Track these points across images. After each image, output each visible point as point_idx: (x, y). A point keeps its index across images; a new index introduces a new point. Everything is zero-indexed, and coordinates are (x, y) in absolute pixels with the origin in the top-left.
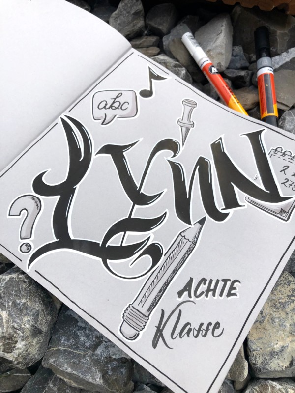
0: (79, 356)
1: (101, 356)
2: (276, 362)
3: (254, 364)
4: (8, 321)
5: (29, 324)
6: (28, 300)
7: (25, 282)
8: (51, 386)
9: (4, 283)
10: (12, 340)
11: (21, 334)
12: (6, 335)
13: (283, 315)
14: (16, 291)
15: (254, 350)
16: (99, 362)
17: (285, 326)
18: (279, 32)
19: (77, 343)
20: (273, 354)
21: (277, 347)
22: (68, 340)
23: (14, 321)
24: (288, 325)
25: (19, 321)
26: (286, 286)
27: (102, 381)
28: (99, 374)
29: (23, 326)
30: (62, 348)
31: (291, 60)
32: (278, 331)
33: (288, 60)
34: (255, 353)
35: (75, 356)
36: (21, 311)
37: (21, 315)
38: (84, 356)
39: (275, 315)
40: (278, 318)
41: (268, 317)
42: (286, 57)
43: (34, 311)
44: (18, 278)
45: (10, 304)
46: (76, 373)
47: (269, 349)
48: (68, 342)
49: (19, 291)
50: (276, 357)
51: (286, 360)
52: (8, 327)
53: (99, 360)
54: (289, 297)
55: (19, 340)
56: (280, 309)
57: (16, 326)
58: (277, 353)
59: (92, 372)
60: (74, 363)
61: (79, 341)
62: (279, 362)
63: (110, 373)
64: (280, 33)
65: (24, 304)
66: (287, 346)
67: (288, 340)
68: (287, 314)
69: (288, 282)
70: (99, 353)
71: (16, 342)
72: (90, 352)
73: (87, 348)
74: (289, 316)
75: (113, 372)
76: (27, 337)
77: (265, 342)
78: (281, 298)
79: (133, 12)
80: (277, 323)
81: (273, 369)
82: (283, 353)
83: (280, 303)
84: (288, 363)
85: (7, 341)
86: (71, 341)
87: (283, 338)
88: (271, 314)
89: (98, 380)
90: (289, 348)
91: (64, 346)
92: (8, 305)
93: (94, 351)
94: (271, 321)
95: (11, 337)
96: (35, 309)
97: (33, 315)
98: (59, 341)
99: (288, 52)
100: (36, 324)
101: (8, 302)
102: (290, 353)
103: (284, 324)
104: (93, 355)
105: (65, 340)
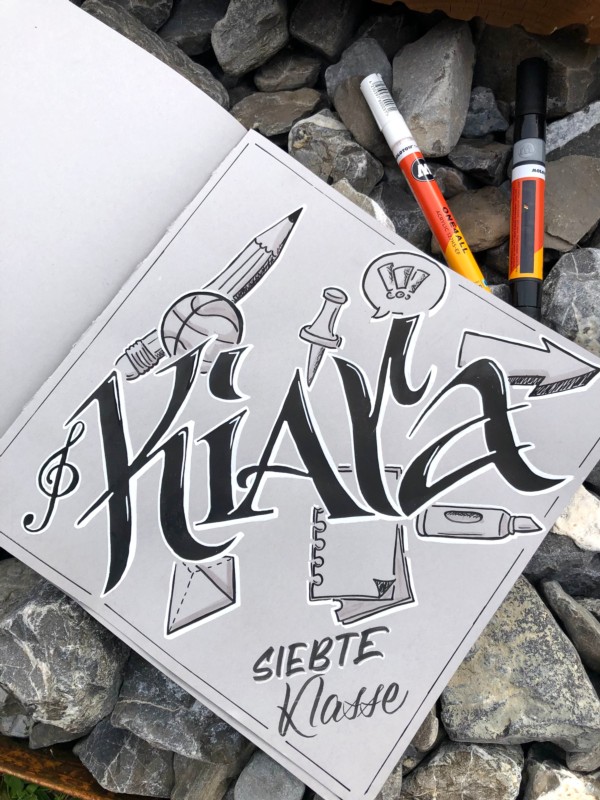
0: (165, 715)
1: (201, 715)
2: (483, 725)
3: (448, 725)
4: (50, 680)
5: (82, 683)
6: (78, 646)
7: (72, 617)
8: (128, 748)
9: (39, 620)
10: (59, 705)
11: (71, 698)
12: (50, 700)
13: (504, 652)
14: (58, 632)
15: (450, 703)
16: (197, 725)
17: (505, 671)
18: (569, 70)
19: (162, 693)
20: (479, 713)
21: (488, 703)
22: (148, 688)
23: (59, 681)
24: (509, 669)
25: (66, 680)
26: (516, 603)
27: (200, 755)
28: (196, 745)
29: (73, 687)
30: (139, 702)
31: (592, 129)
32: (492, 677)
33: (585, 129)
34: (451, 707)
35: (159, 714)
36: (69, 664)
37: (69, 670)
38: (174, 714)
39: (492, 650)
40: (496, 656)
41: (480, 652)
42: (582, 121)
43: (89, 662)
44: (61, 610)
45: (52, 652)
46: (160, 742)
47: (473, 705)
48: (149, 690)
49: (62, 632)
50: (484, 719)
51: (499, 724)
52: (50, 689)
53: (196, 722)
54: (519, 622)
55: (70, 705)
56: (501, 643)
57: (62, 688)
58: (486, 713)
59: (186, 741)
60: (158, 725)
61: (166, 689)
62: (488, 725)
63: (214, 741)
64: (572, 72)
65: (73, 653)
66: (504, 704)
67: (507, 693)
68: (511, 651)
69: (521, 597)
70: (197, 710)
71: (66, 708)
72: (182, 709)
73: (178, 701)
74: (514, 656)
75: (218, 739)
76: (82, 700)
77: (469, 692)
78: (506, 624)
79: (258, 20)
80: (492, 666)
81: (477, 736)
82: (496, 713)
83: (502, 631)
84: (503, 728)
85: (53, 707)
86: (153, 690)
87: (498, 689)
88: (485, 648)
89: (194, 753)
90: (507, 706)
91: (143, 698)
92: (49, 653)
93: (189, 707)
94: (483, 660)
95: (56, 703)
96: (91, 659)
97: (88, 669)
98: (135, 689)
99: (587, 111)
100: (93, 681)
101: (49, 649)
102: (506, 714)
103: (504, 667)
104: (187, 714)
105: (143, 689)
